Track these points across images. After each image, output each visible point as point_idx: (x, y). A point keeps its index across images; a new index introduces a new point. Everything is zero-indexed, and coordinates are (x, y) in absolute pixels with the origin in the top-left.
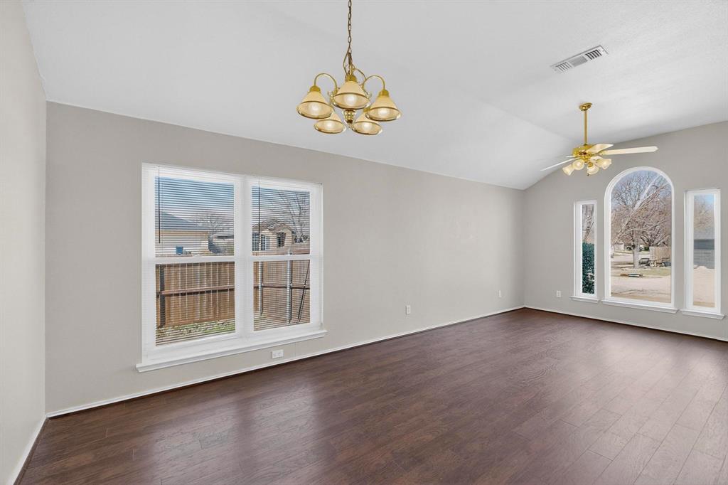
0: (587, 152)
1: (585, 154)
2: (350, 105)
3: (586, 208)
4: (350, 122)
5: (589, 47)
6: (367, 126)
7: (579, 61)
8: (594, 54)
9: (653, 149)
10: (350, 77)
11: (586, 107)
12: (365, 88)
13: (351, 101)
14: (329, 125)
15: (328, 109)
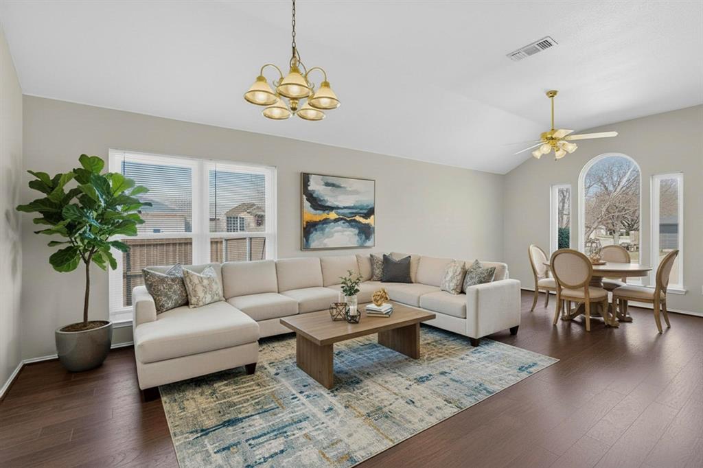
0: (553, 137)
1: (552, 139)
2: (294, 95)
3: (561, 192)
4: (294, 109)
5: (539, 37)
6: (312, 113)
7: (530, 51)
8: (545, 44)
9: (614, 134)
10: (294, 69)
11: (552, 94)
12: (308, 79)
13: (294, 91)
14: (276, 112)
15: (273, 98)
